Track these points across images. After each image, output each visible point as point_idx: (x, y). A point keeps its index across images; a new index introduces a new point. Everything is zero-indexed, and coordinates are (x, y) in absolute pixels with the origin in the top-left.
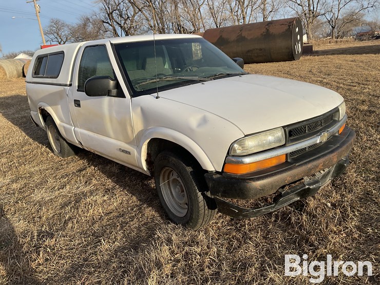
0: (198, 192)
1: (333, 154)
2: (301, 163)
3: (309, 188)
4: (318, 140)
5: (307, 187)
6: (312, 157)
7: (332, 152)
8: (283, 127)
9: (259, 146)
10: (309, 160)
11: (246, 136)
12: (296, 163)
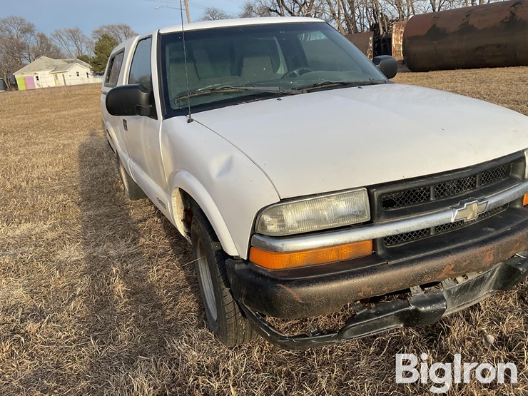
0: (224, 286)
1: (484, 248)
2: (401, 260)
3: (416, 311)
4: (451, 216)
5: (412, 307)
6: (432, 250)
7: (485, 242)
8: (369, 188)
9: (309, 220)
10: (421, 255)
11: (282, 201)
12: (390, 259)
